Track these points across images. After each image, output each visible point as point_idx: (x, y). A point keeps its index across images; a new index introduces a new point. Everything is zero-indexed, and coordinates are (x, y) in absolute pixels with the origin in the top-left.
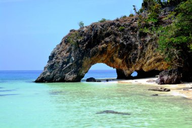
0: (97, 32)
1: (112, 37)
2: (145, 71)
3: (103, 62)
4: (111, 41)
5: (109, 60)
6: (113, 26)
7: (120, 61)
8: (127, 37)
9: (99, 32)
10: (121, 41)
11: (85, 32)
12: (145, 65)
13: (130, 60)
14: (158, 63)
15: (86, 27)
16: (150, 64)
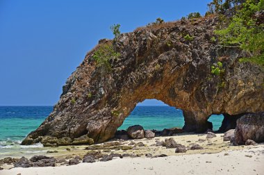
0: (145, 44)
1: (173, 52)
2: (229, 113)
3: (156, 97)
4: (170, 61)
5: (167, 94)
6: (174, 33)
7: (186, 95)
8: (199, 53)
9: (149, 43)
10: (188, 60)
11: (125, 44)
12: (229, 103)
13: (203, 94)
14: (252, 100)
15: (127, 35)
16: (237, 101)
